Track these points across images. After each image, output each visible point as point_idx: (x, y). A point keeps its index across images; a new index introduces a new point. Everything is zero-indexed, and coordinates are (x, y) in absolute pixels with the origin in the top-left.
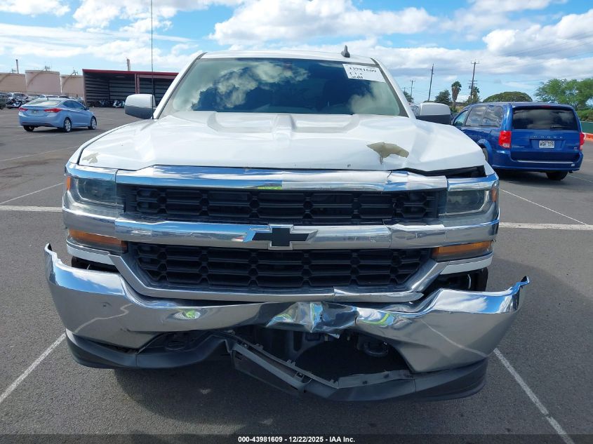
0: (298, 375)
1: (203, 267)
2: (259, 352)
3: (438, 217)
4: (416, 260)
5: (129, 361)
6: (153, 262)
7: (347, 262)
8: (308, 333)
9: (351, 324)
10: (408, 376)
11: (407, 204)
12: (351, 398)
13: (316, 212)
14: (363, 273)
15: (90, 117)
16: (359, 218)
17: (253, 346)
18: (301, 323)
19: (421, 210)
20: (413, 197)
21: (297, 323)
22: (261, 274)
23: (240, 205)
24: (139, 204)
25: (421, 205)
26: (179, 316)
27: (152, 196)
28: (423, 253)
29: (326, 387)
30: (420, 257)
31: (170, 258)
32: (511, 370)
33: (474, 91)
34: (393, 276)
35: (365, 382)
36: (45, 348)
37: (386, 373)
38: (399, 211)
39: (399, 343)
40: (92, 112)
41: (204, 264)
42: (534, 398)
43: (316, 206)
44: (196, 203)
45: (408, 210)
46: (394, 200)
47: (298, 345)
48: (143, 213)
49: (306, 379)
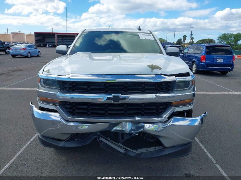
0: (123, 148)
1: (88, 110)
2: (109, 140)
3: (173, 91)
4: (165, 107)
5: (61, 144)
6: (70, 108)
7: (140, 107)
8: (126, 134)
9: (142, 130)
10: (163, 148)
11: (161, 87)
12: (142, 156)
13: (129, 90)
14: (146, 111)
15: (38, 51)
16: (144, 92)
17: (106, 138)
18: (124, 130)
19: (167, 89)
20: (163, 84)
21: (123, 130)
22: (109, 112)
23: (101, 87)
24: (65, 88)
25: (166, 87)
26: (79, 128)
27: (70, 85)
28: (168, 104)
29: (133, 152)
30: (166, 105)
31: (76, 107)
32: (203, 147)
33: (192, 39)
34: (157, 112)
35: (147, 151)
36: (28, 142)
37: (155, 147)
38: (159, 89)
39: (159, 136)
40: (39, 49)
41: (89, 109)
42: (211, 157)
43: (129, 87)
44: (86, 87)
45: (162, 89)
46: (157, 85)
47: (123, 138)
48: (67, 91)
49: (126, 150)
